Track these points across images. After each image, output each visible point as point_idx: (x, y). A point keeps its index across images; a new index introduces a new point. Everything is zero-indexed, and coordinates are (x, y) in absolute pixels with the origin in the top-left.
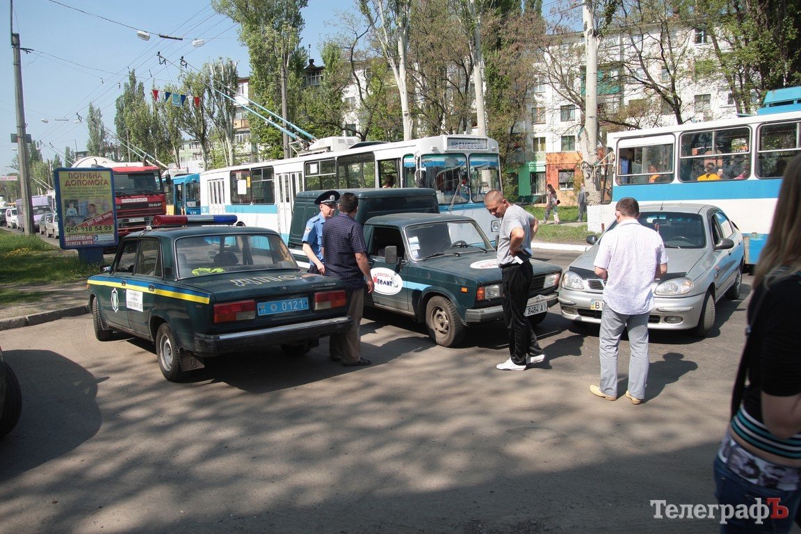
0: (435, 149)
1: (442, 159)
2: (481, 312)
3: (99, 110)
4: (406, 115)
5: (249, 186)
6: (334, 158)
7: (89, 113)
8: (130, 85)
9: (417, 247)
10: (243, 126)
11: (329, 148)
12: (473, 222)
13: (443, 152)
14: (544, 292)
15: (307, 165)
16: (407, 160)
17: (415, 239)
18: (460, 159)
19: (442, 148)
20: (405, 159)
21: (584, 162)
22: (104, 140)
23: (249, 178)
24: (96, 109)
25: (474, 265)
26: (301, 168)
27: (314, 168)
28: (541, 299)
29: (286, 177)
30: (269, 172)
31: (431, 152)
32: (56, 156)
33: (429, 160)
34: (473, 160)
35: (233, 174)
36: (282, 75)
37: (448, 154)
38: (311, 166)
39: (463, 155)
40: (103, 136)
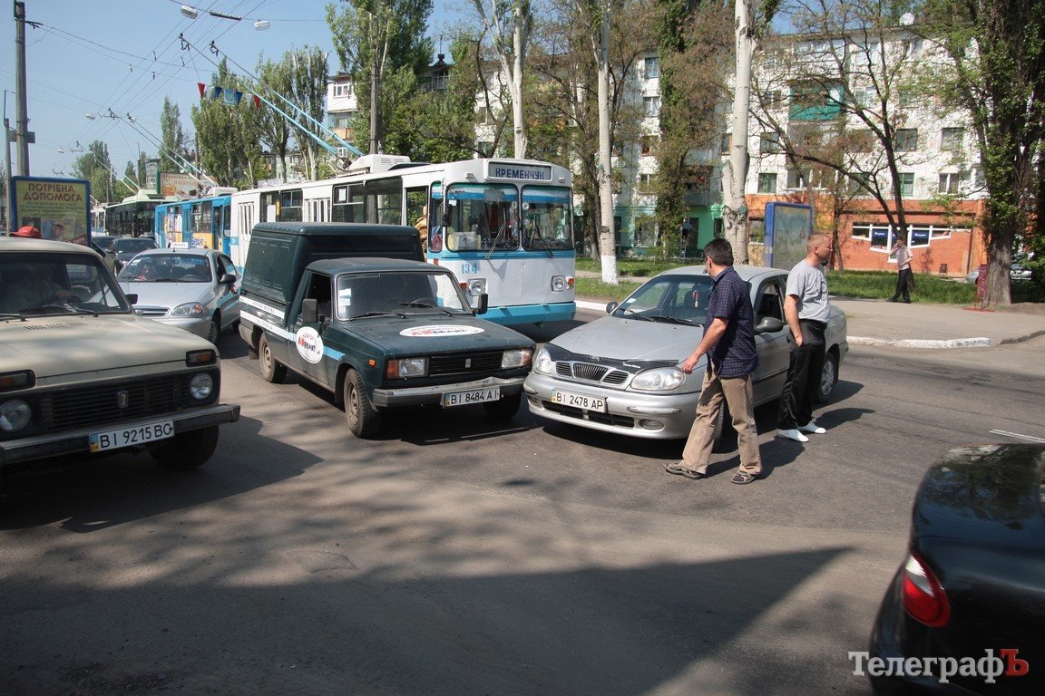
0: (470, 176)
1: (481, 190)
2: (388, 394)
3: (176, 106)
4: (519, 132)
5: (278, 213)
6: (362, 182)
7: (164, 110)
8: (219, 77)
9: (348, 302)
10: (348, 136)
11: (369, 168)
12: (450, 274)
13: (482, 181)
14: (500, 374)
15: (336, 188)
16: (435, 189)
17: (348, 292)
18: (508, 192)
19: (482, 174)
20: (433, 188)
21: (725, 207)
22: (183, 146)
23: (278, 203)
24: (173, 104)
25: (407, 332)
26: (329, 193)
27: (343, 195)
28: (490, 382)
29: (315, 203)
30: (297, 195)
31: (464, 180)
32: (129, 162)
33: (461, 190)
34: (527, 193)
35: (263, 195)
36: (373, 72)
37: (488, 184)
38: (340, 190)
39: (512, 186)
40: (179, 141)
